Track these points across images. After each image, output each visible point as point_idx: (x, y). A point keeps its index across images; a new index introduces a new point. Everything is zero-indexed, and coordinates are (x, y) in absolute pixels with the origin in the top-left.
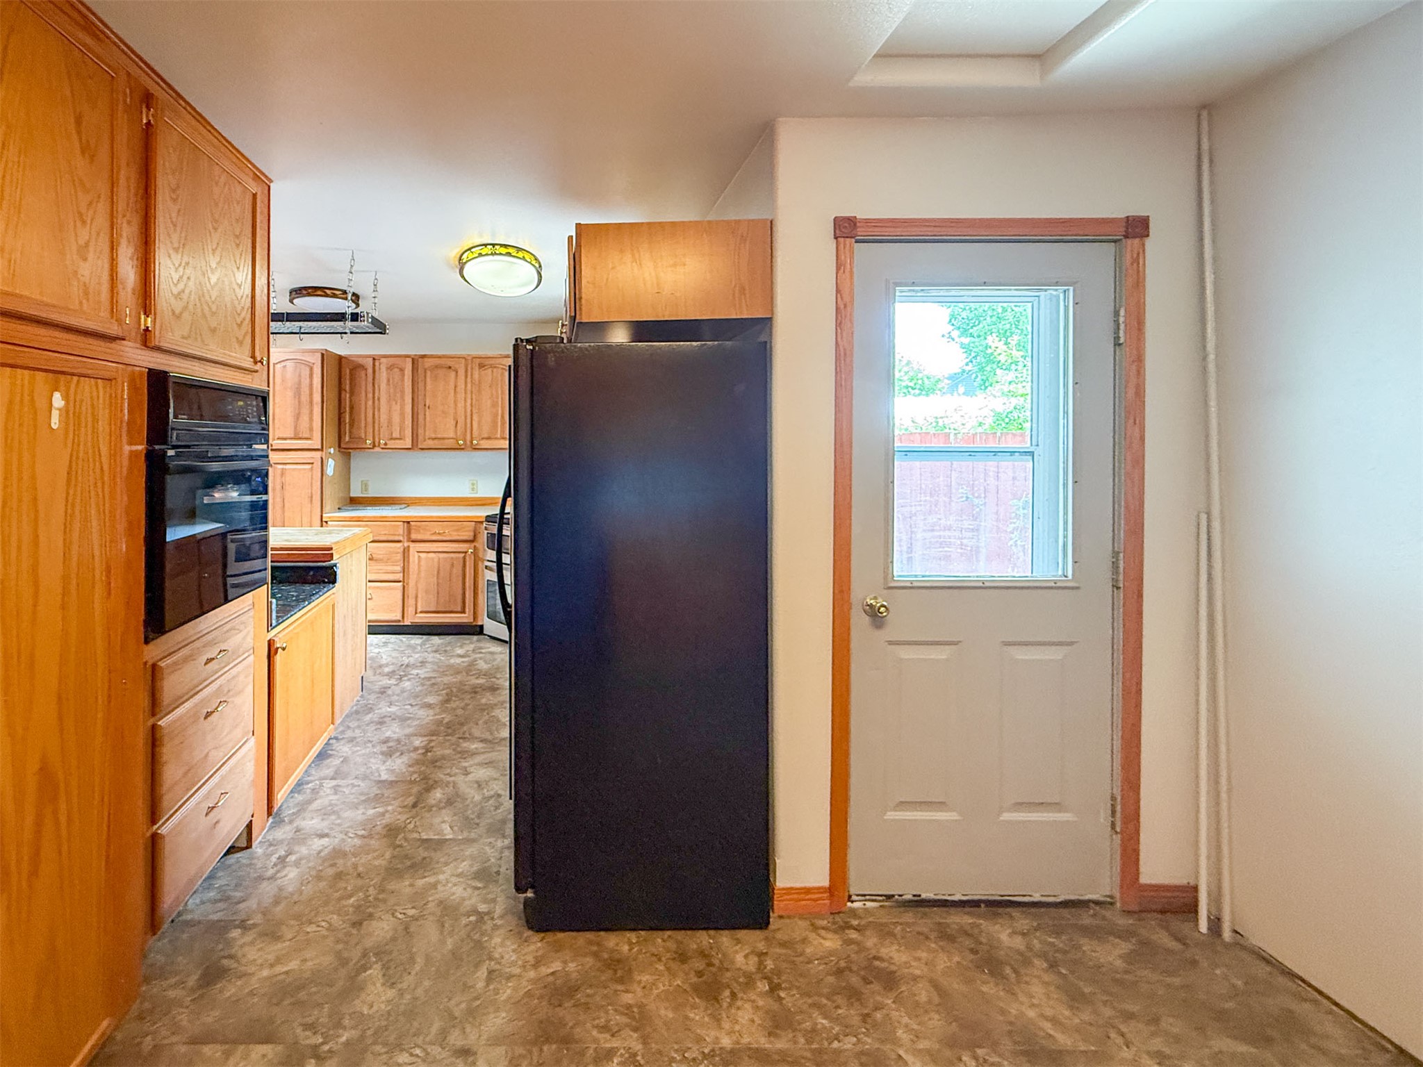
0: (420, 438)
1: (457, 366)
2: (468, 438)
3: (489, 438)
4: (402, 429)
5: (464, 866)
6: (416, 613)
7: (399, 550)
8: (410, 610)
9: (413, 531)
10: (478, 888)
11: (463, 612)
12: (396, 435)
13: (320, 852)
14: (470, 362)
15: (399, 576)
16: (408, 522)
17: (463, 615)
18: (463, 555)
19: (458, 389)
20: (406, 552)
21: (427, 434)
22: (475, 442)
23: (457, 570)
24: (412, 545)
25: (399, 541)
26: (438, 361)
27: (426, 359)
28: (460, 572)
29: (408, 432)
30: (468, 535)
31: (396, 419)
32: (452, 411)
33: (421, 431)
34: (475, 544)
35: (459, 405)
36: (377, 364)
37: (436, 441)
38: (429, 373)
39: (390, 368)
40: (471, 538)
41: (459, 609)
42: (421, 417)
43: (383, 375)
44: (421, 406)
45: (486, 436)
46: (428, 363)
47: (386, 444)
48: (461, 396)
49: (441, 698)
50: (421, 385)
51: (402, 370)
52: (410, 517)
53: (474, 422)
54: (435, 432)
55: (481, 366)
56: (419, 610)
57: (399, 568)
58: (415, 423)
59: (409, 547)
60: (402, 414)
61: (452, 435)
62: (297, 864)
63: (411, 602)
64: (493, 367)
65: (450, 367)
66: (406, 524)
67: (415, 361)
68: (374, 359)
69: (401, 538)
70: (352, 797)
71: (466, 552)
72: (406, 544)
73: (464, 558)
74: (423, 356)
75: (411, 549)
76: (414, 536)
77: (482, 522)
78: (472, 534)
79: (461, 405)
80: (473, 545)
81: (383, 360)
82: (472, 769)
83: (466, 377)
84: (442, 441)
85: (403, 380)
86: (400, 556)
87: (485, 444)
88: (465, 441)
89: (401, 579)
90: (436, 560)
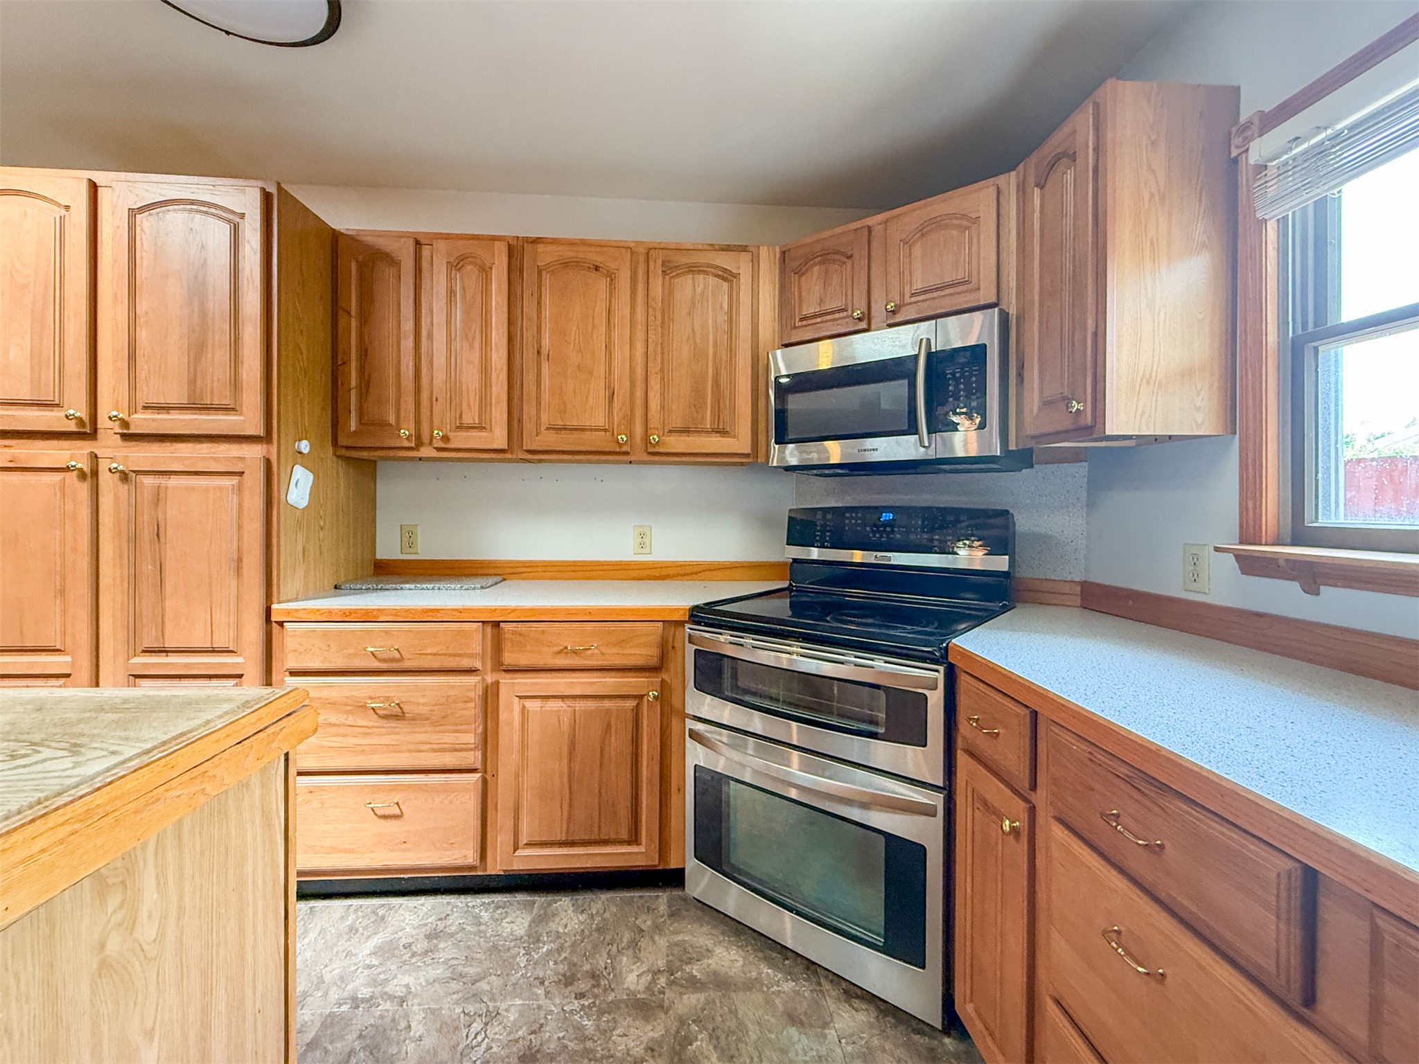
0: (528, 426)
1: (612, 265)
2: (639, 430)
3: (686, 431)
4: (484, 403)
6: (516, 849)
7: (472, 695)
8: (500, 840)
9: (507, 646)
11: (634, 840)
12: (468, 419)
14: (642, 259)
15: (473, 758)
16: (496, 624)
17: (634, 849)
18: (630, 704)
19: (616, 319)
20: (489, 698)
21: (545, 418)
22: (654, 438)
23: (619, 743)
24: (505, 680)
25: (471, 671)
26: (568, 253)
27: (541, 248)
28: (627, 749)
29: (499, 413)
30: (643, 653)
31: (470, 378)
32: (601, 369)
33: (529, 410)
34: (664, 676)
35: (617, 354)
37: (564, 435)
38: (546, 277)
39: (457, 264)
40: (654, 662)
41: (625, 836)
42: (529, 378)
43: (437, 282)
44: (529, 354)
45: (678, 423)
46: (546, 255)
47: (445, 438)
48: (621, 333)
50: (529, 308)
51: (485, 271)
52: (504, 610)
53: (651, 394)
54: (563, 412)
55: (669, 269)
56: (524, 840)
57: (470, 738)
58: (516, 393)
59: (496, 684)
60: (485, 370)
61: (600, 420)
63: (502, 821)
64: (693, 269)
65: (597, 268)
66: (489, 629)
67: (517, 251)
68: (418, 243)
69: (478, 665)
71: (641, 697)
72: (490, 679)
73: (637, 710)
74: (537, 241)
75: (503, 691)
76: (509, 658)
77: (681, 624)
78: (654, 652)
79: (621, 354)
80: (657, 679)
81: (441, 245)
83: (633, 292)
84: (576, 435)
85: (486, 292)
86: (472, 710)
87: (677, 443)
88: (631, 436)
89: (478, 765)
90: (566, 720)
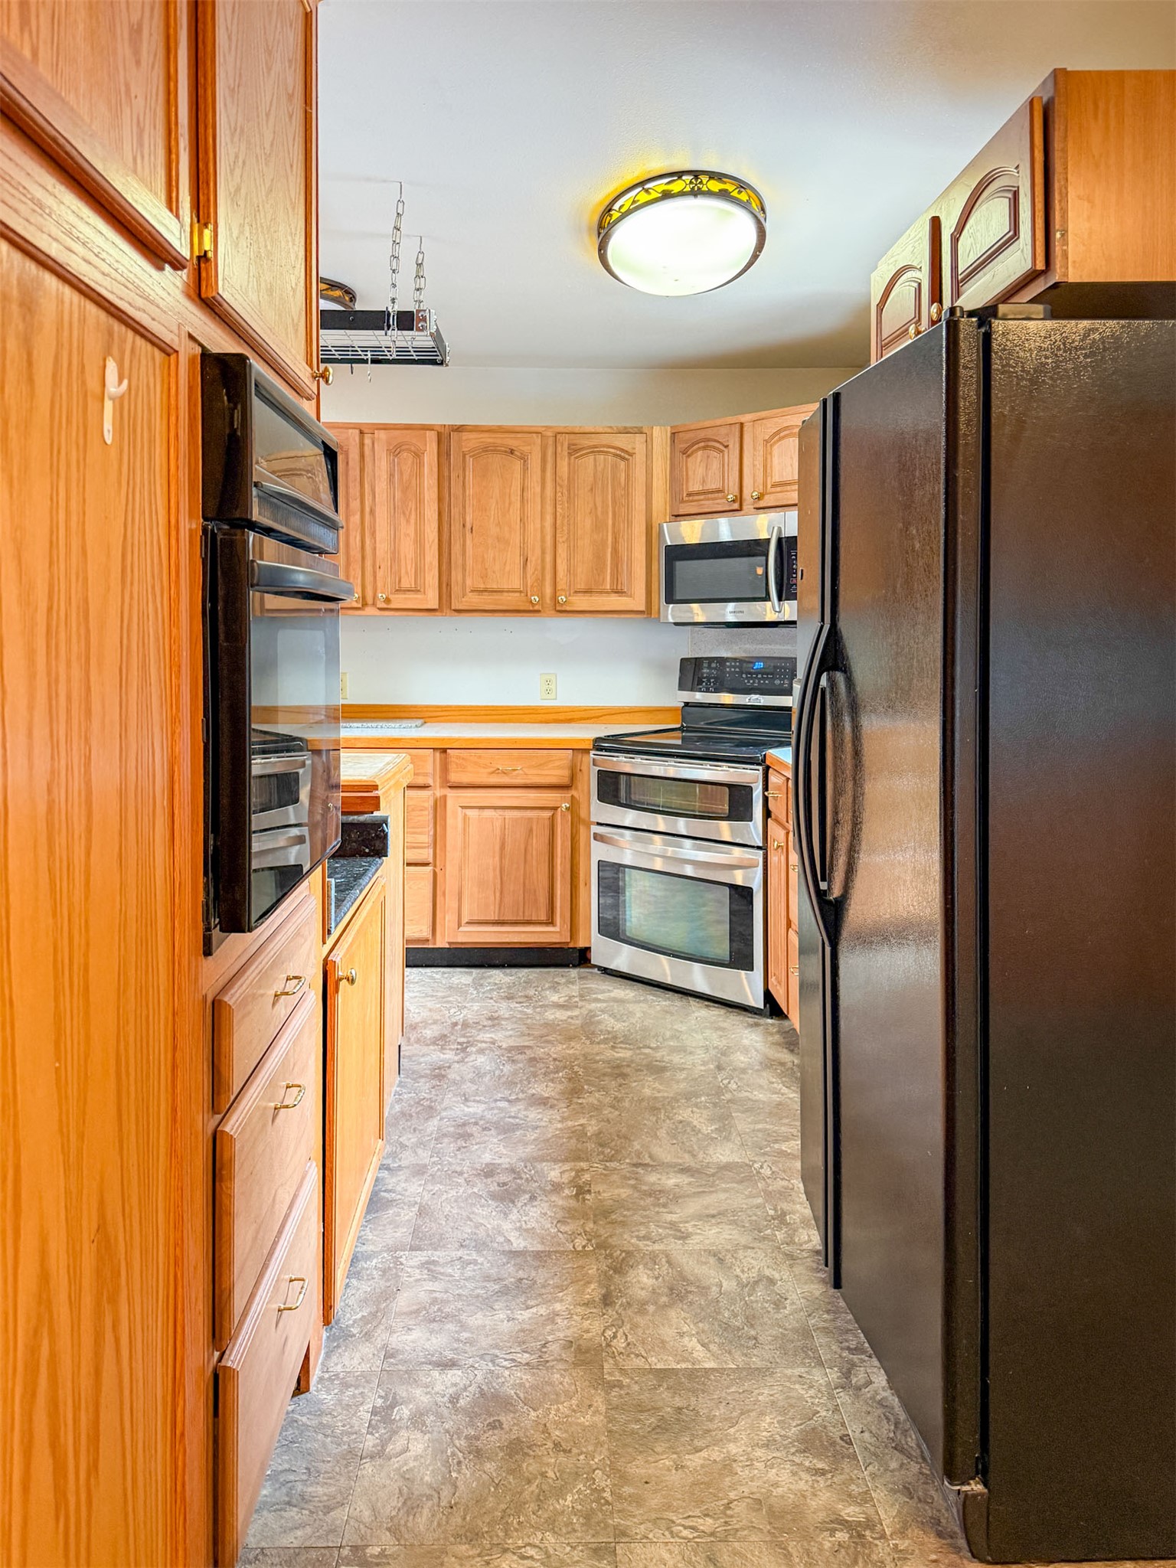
0: (456, 589)
1: (526, 449)
2: (548, 591)
3: (588, 592)
4: (419, 571)
5: (769, 1424)
6: (459, 925)
7: (426, 805)
8: (448, 919)
9: (452, 767)
10: (822, 1473)
11: (550, 922)
12: (406, 583)
13: (454, 1400)
14: (551, 441)
15: (426, 854)
16: (444, 751)
17: (550, 929)
18: (547, 814)
19: (528, 495)
20: (439, 806)
21: (469, 582)
22: (562, 598)
23: (539, 843)
24: (451, 794)
25: (425, 787)
26: (488, 439)
27: (465, 436)
28: (545, 849)
29: (432, 578)
30: (556, 773)
31: (407, 548)
32: (516, 539)
33: (456, 576)
34: (573, 792)
35: (531, 527)
36: (367, 441)
37: (486, 597)
38: (470, 461)
39: (395, 451)
40: (566, 781)
41: (543, 917)
42: (456, 549)
43: (381, 465)
44: (456, 527)
45: (582, 586)
46: (470, 441)
47: (388, 600)
48: (534, 508)
49: (560, 1087)
50: (456, 489)
51: (418, 455)
52: (450, 740)
53: (559, 561)
54: (484, 577)
55: (574, 451)
56: (465, 920)
57: (426, 838)
58: (445, 560)
59: (445, 797)
60: (419, 541)
61: (516, 583)
62: (417, 1421)
63: (449, 903)
64: (595, 450)
65: (512, 452)
66: (438, 754)
67: (446, 436)
68: (361, 432)
69: (430, 782)
70: (470, 1285)
71: (555, 809)
72: (439, 793)
73: (552, 819)
74: (460, 429)
75: (450, 803)
76: (454, 777)
77: (586, 751)
78: (566, 773)
79: (534, 526)
80: (568, 795)
81: (382, 435)
82: (689, 1227)
83: (543, 470)
84: (496, 596)
85: (420, 475)
86: (427, 816)
87: (581, 602)
88: (542, 597)
89: (431, 860)
90: (498, 824)
